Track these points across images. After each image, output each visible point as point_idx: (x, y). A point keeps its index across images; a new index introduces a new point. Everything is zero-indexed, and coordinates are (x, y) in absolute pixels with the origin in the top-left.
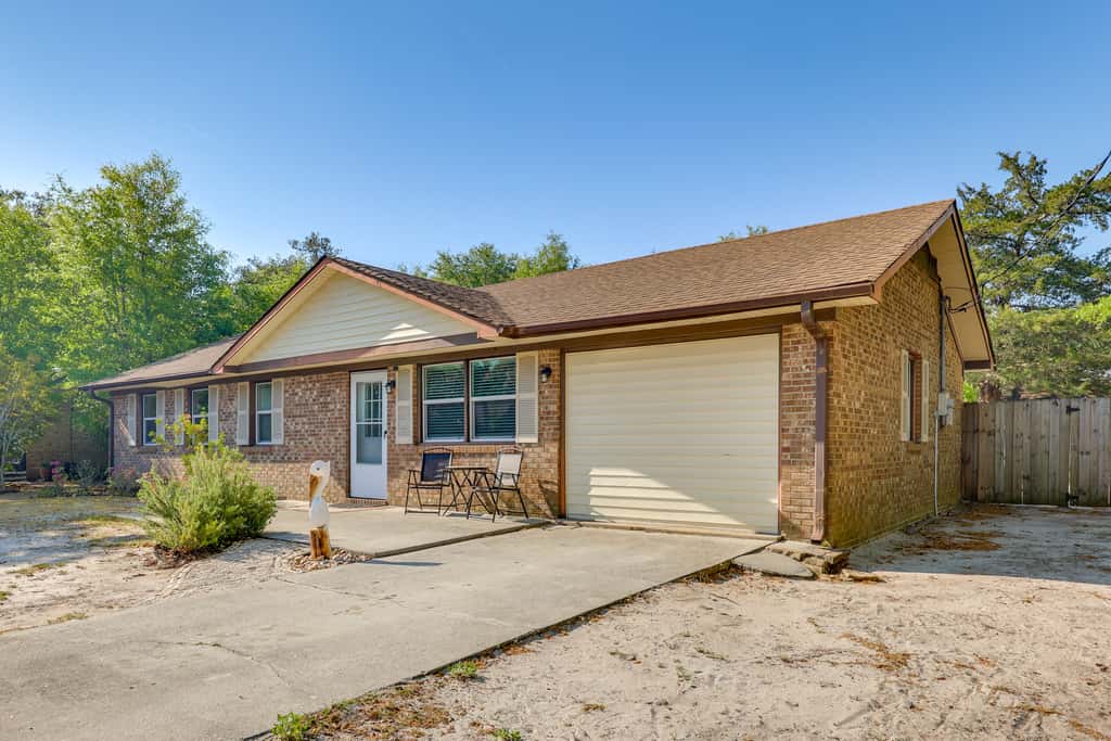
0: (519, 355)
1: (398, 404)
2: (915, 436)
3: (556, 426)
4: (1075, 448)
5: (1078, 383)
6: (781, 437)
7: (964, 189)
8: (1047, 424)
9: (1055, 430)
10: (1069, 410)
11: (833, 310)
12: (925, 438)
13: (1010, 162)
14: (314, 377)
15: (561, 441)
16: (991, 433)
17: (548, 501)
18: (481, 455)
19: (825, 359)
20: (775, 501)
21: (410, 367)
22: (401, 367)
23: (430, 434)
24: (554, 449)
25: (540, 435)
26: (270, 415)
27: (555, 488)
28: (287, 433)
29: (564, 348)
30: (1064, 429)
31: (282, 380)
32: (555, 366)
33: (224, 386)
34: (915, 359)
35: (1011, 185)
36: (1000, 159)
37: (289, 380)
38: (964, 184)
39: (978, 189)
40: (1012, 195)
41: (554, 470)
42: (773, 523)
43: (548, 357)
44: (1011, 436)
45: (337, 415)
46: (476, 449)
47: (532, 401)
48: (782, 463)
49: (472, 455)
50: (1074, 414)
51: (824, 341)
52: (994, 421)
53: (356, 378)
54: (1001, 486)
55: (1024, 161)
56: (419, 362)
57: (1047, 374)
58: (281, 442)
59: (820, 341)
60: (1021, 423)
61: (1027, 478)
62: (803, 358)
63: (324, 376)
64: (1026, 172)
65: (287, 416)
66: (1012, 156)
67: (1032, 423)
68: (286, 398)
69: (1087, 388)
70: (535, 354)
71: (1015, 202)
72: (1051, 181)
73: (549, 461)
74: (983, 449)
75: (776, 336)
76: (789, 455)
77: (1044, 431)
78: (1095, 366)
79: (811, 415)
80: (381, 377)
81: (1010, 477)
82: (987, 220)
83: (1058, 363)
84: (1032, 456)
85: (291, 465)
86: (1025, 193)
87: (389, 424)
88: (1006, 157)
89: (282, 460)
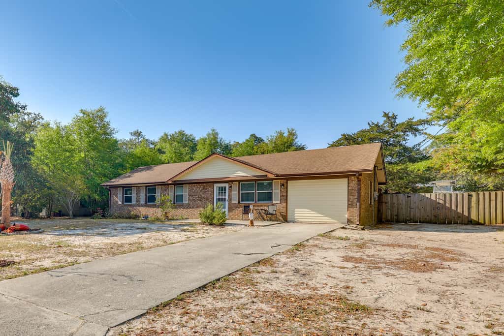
0: (274, 181)
1: (233, 193)
2: (371, 203)
3: (285, 198)
4: (410, 207)
5: (407, 188)
6: (348, 202)
7: (371, 123)
8: (402, 201)
9: (404, 202)
10: (408, 197)
11: (361, 174)
12: (372, 204)
13: (386, 115)
14: (200, 184)
15: (287, 202)
16: (386, 203)
17: (282, 217)
18: (261, 206)
19: (359, 184)
20: (347, 216)
21: (237, 183)
22: (234, 183)
23: (242, 201)
24: (285, 204)
25: (280, 201)
26: (182, 195)
27: (285, 214)
28: (189, 200)
29: (288, 180)
30: (407, 202)
31: (188, 185)
32: (285, 184)
33: (163, 186)
34: (371, 183)
35: (385, 122)
36: (383, 114)
37: (191, 185)
38: (371, 121)
39: (376, 123)
40: (385, 125)
41: (285, 209)
42: (346, 221)
43: (283, 181)
44: (392, 203)
45: (209, 195)
46: (258, 204)
47: (278, 192)
48: (348, 207)
49: (258, 206)
50: (409, 198)
51: (359, 180)
52: (387, 199)
53: (216, 185)
54: (389, 218)
55: (390, 115)
56: (239, 181)
57: (397, 186)
58: (187, 202)
59: (358, 181)
60: (395, 200)
61: (396, 215)
62: (354, 184)
63: (205, 184)
64: (390, 118)
65: (189, 195)
66: (387, 113)
67: (398, 200)
68: (189, 190)
69: (410, 190)
70: (279, 180)
71: (387, 128)
72: (398, 121)
73: (283, 207)
74: (384, 208)
75: (347, 179)
76: (350, 205)
77: (401, 202)
78: (413, 183)
79: (356, 197)
80: (227, 185)
81: (392, 215)
82: (377, 133)
83: (402, 182)
84: (398, 209)
85: (191, 209)
86: (390, 125)
87: (229, 198)
88: (385, 113)
89: (187, 208)
